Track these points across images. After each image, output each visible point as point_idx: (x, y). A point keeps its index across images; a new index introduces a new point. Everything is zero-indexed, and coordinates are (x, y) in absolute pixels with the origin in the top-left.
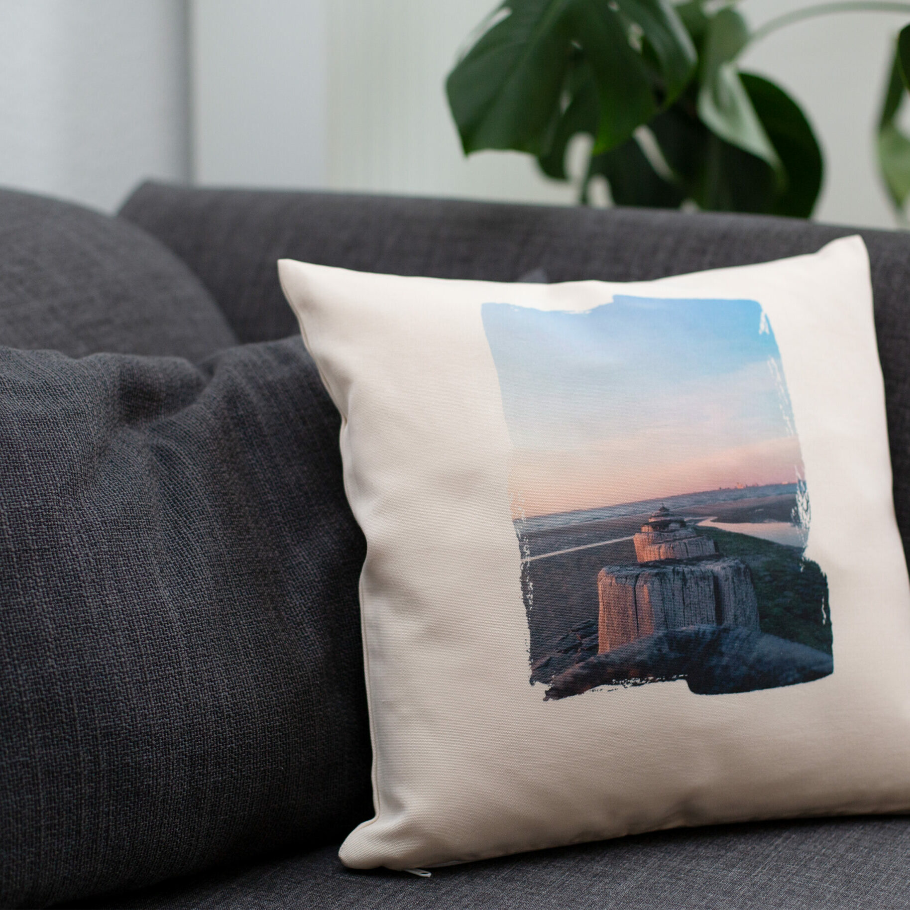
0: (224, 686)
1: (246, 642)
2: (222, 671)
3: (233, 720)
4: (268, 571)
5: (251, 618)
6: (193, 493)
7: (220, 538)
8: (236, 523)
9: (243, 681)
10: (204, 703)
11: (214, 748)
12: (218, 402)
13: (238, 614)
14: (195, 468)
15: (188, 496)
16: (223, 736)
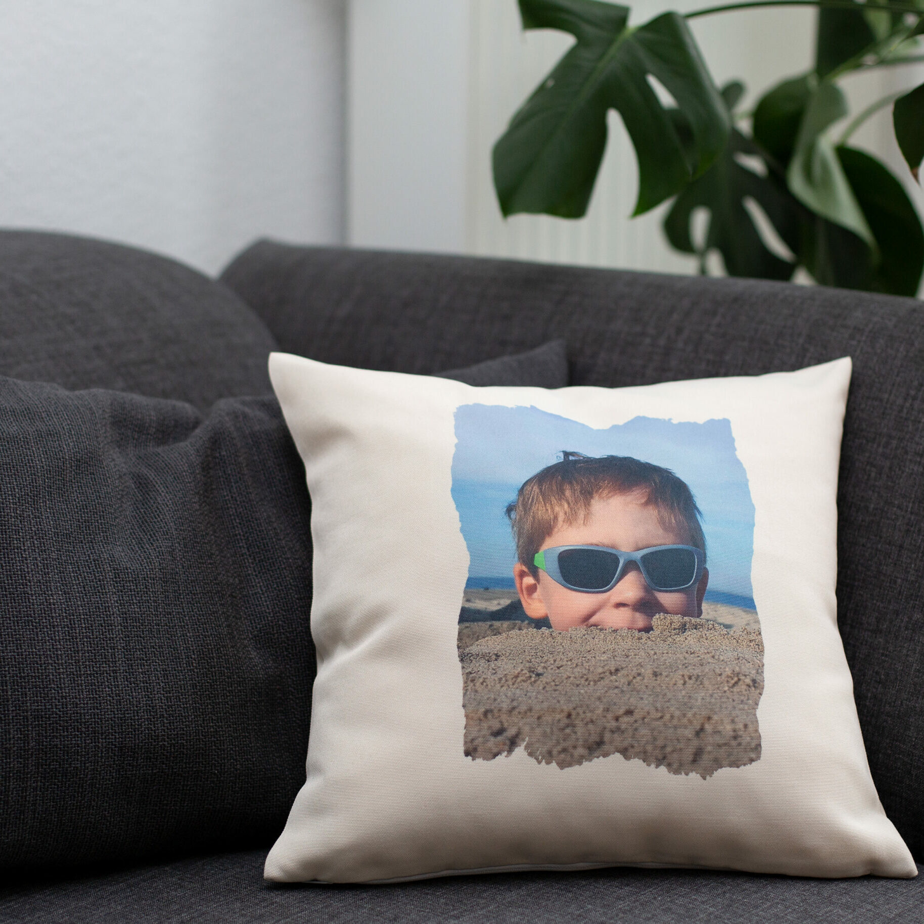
0: (160, 688)
1: (190, 652)
2: (159, 675)
3: (167, 720)
4: (226, 594)
5: (198, 632)
6: (161, 516)
7: (178, 559)
8: (198, 548)
9: (181, 687)
10: (137, 701)
11: (145, 743)
12: (204, 441)
13: (187, 627)
14: (167, 495)
15: (156, 518)
16: (155, 733)
